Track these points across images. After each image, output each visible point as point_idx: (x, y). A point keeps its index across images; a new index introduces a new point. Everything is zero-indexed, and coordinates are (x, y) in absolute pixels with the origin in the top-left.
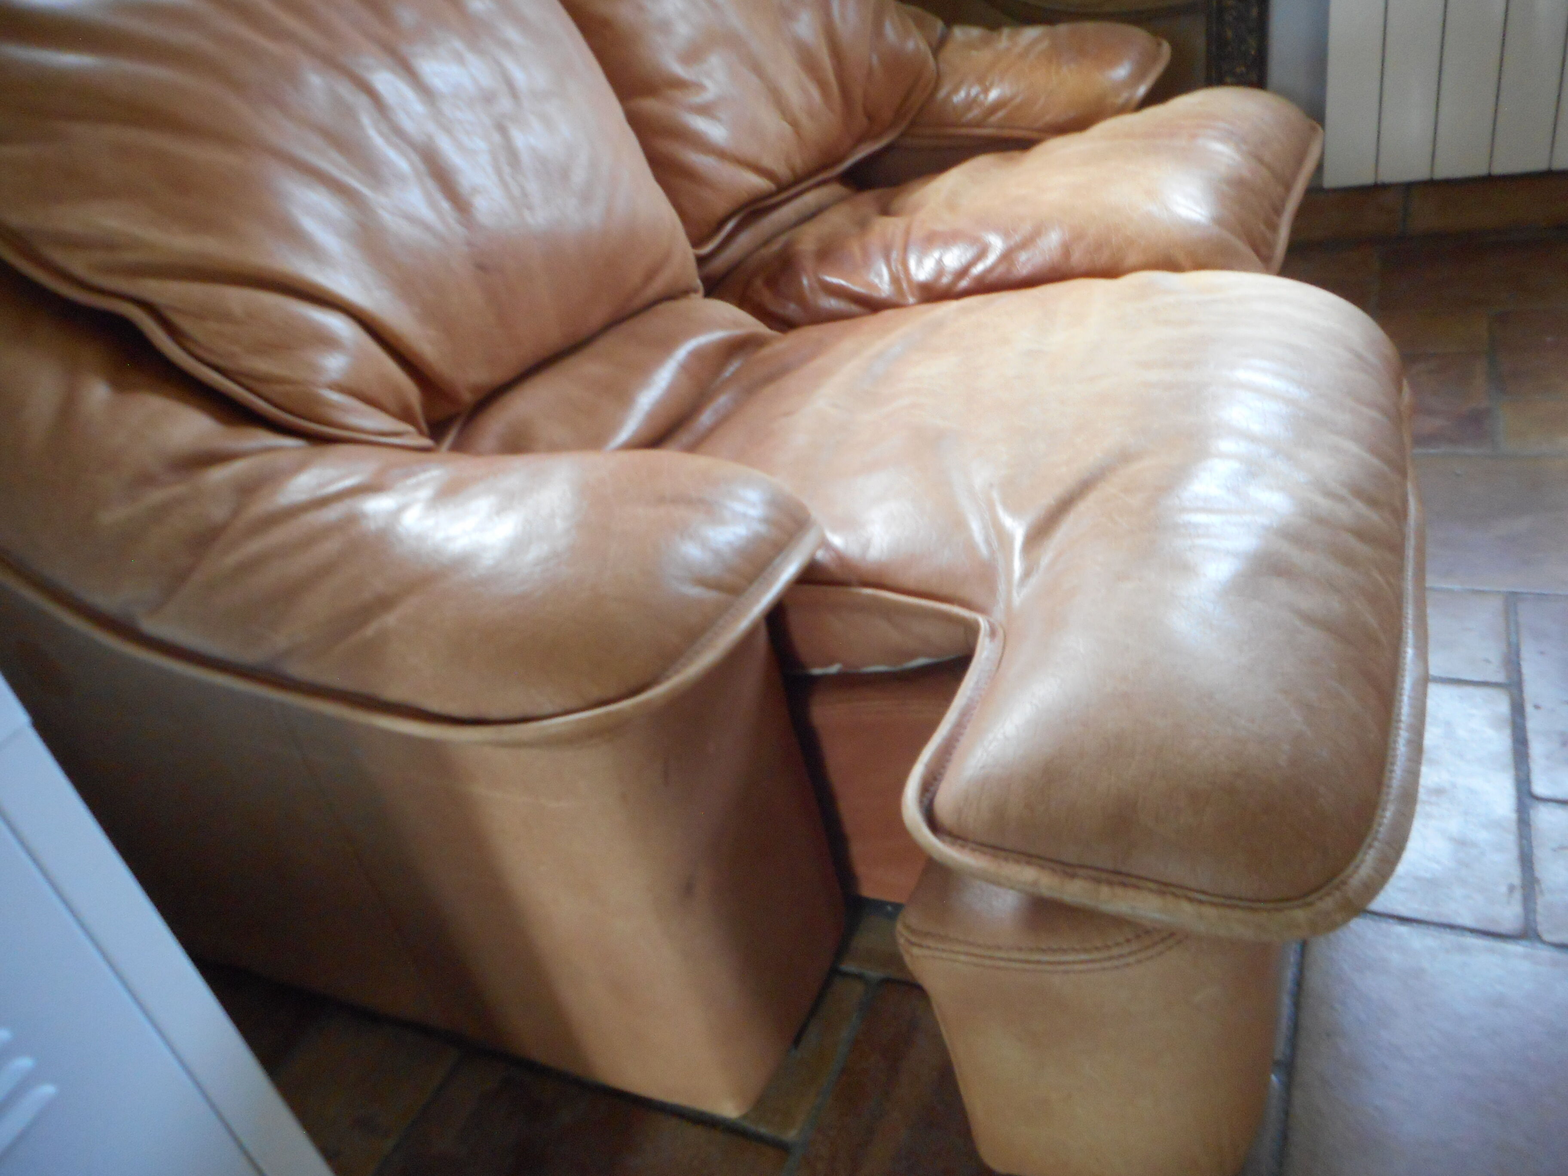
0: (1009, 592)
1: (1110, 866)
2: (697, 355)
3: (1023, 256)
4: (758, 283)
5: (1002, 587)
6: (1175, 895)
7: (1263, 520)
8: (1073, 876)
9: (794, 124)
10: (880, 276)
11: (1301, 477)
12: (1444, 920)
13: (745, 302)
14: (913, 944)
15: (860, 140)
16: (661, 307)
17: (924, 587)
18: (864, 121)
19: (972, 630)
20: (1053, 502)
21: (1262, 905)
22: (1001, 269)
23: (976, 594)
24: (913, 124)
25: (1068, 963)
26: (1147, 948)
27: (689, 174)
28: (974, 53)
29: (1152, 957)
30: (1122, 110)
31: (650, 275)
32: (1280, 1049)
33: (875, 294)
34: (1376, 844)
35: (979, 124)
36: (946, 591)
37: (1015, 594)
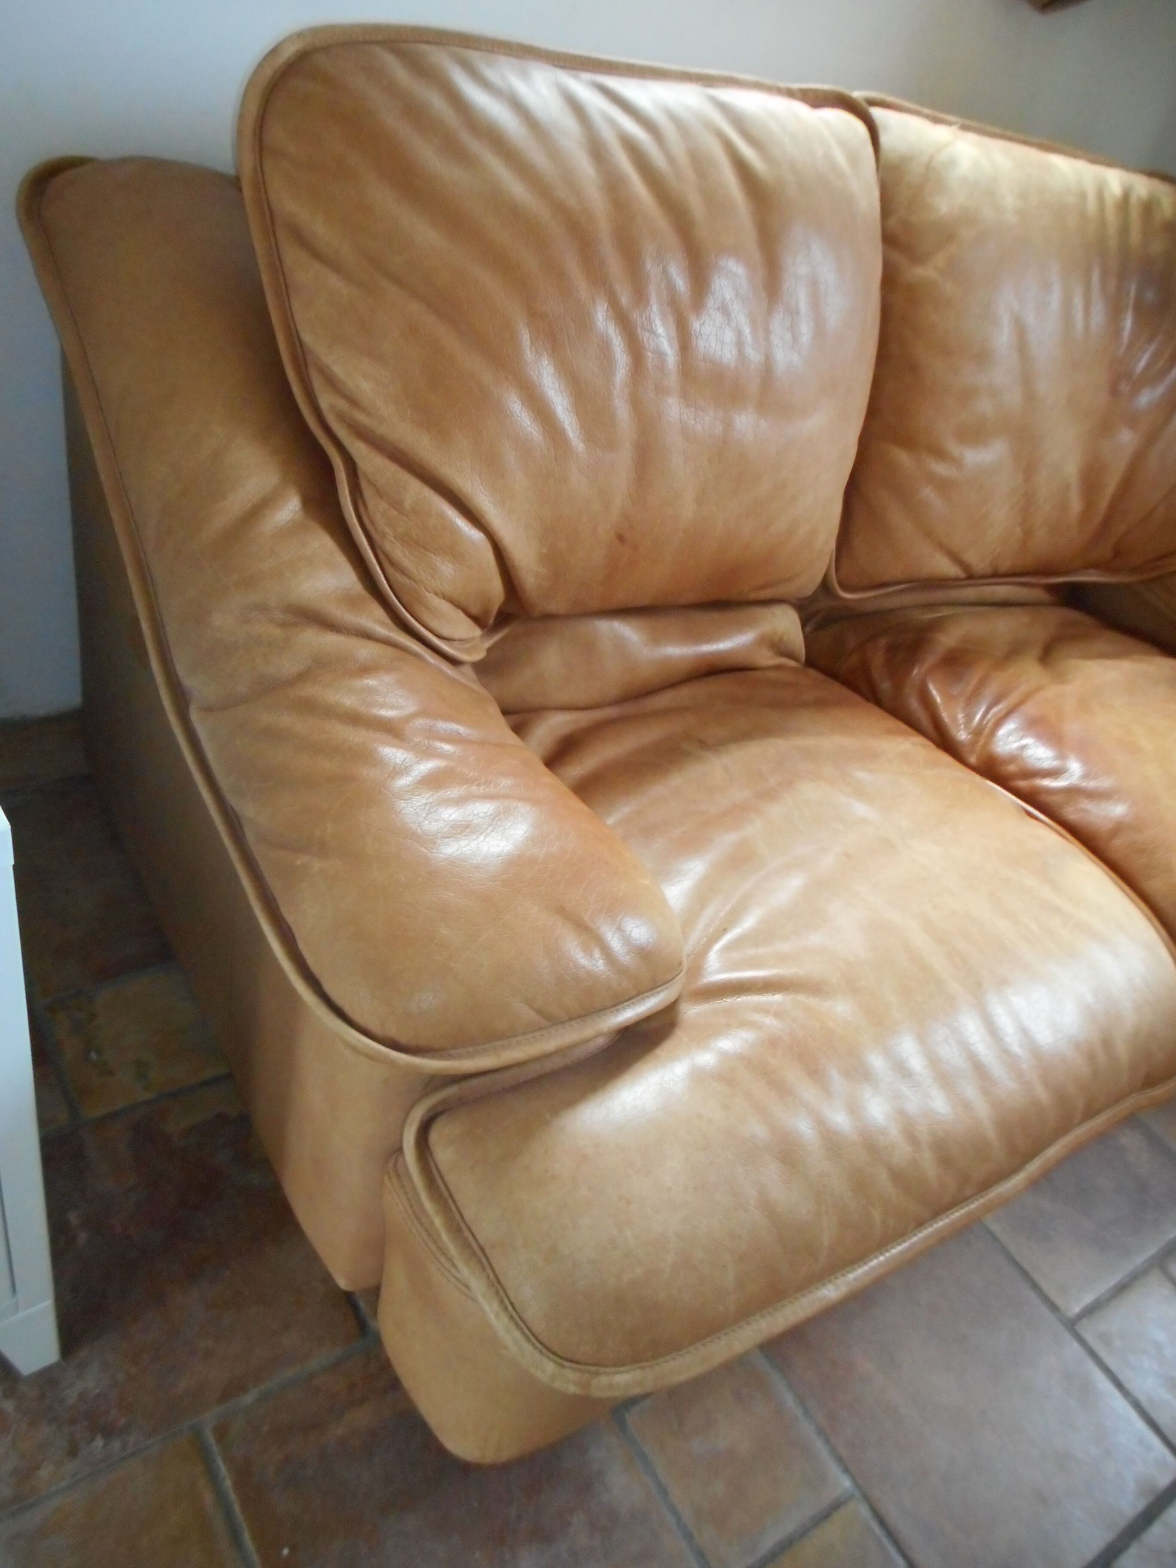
6: (497, 1293)
15: (1094, 566)
18: (1109, 555)
22: (1054, 798)
24: (1157, 579)
33: (953, 732)
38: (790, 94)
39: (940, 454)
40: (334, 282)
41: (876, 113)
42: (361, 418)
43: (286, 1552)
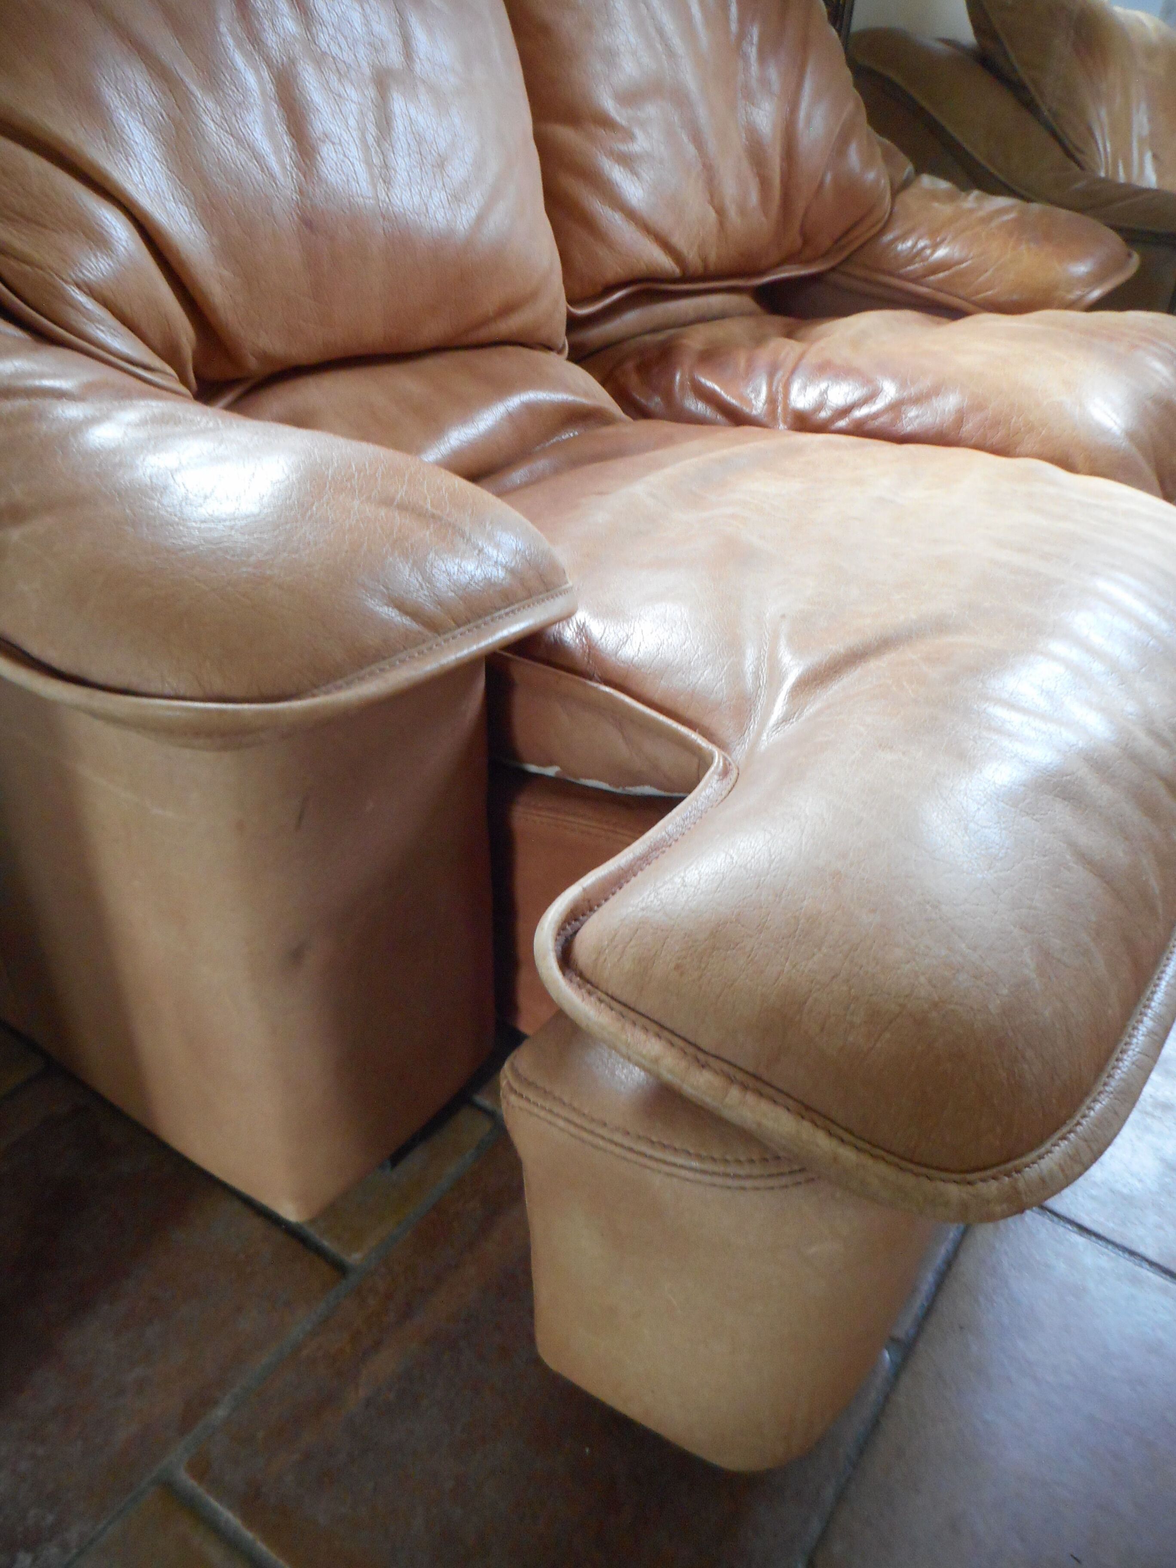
0: (759, 734)
1: (751, 1069)
2: (531, 409)
3: (912, 412)
4: (630, 365)
5: (753, 727)
7: (1069, 736)
8: (704, 1066)
9: (721, 212)
10: (758, 393)
11: (1131, 707)
12: (1127, 1244)
13: (608, 380)
14: (515, 1092)
15: (789, 259)
16: (510, 349)
17: (668, 704)
18: (799, 242)
19: (703, 763)
20: (842, 650)
21: (911, 1166)
22: (885, 419)
23: (725, 727)
24: (847, 260)
25: (674, 1165)
26: (771, 1176)
27: (588, 223)
28: (936, 205)
29: (772, 1188)
30: (1070, 306)
31: (507, 309)
32: (904, 1328)
33: (746, 410)
34: (1072, 1136)
35: (915, 280)
36: (690, 714)
37: (764, 737)
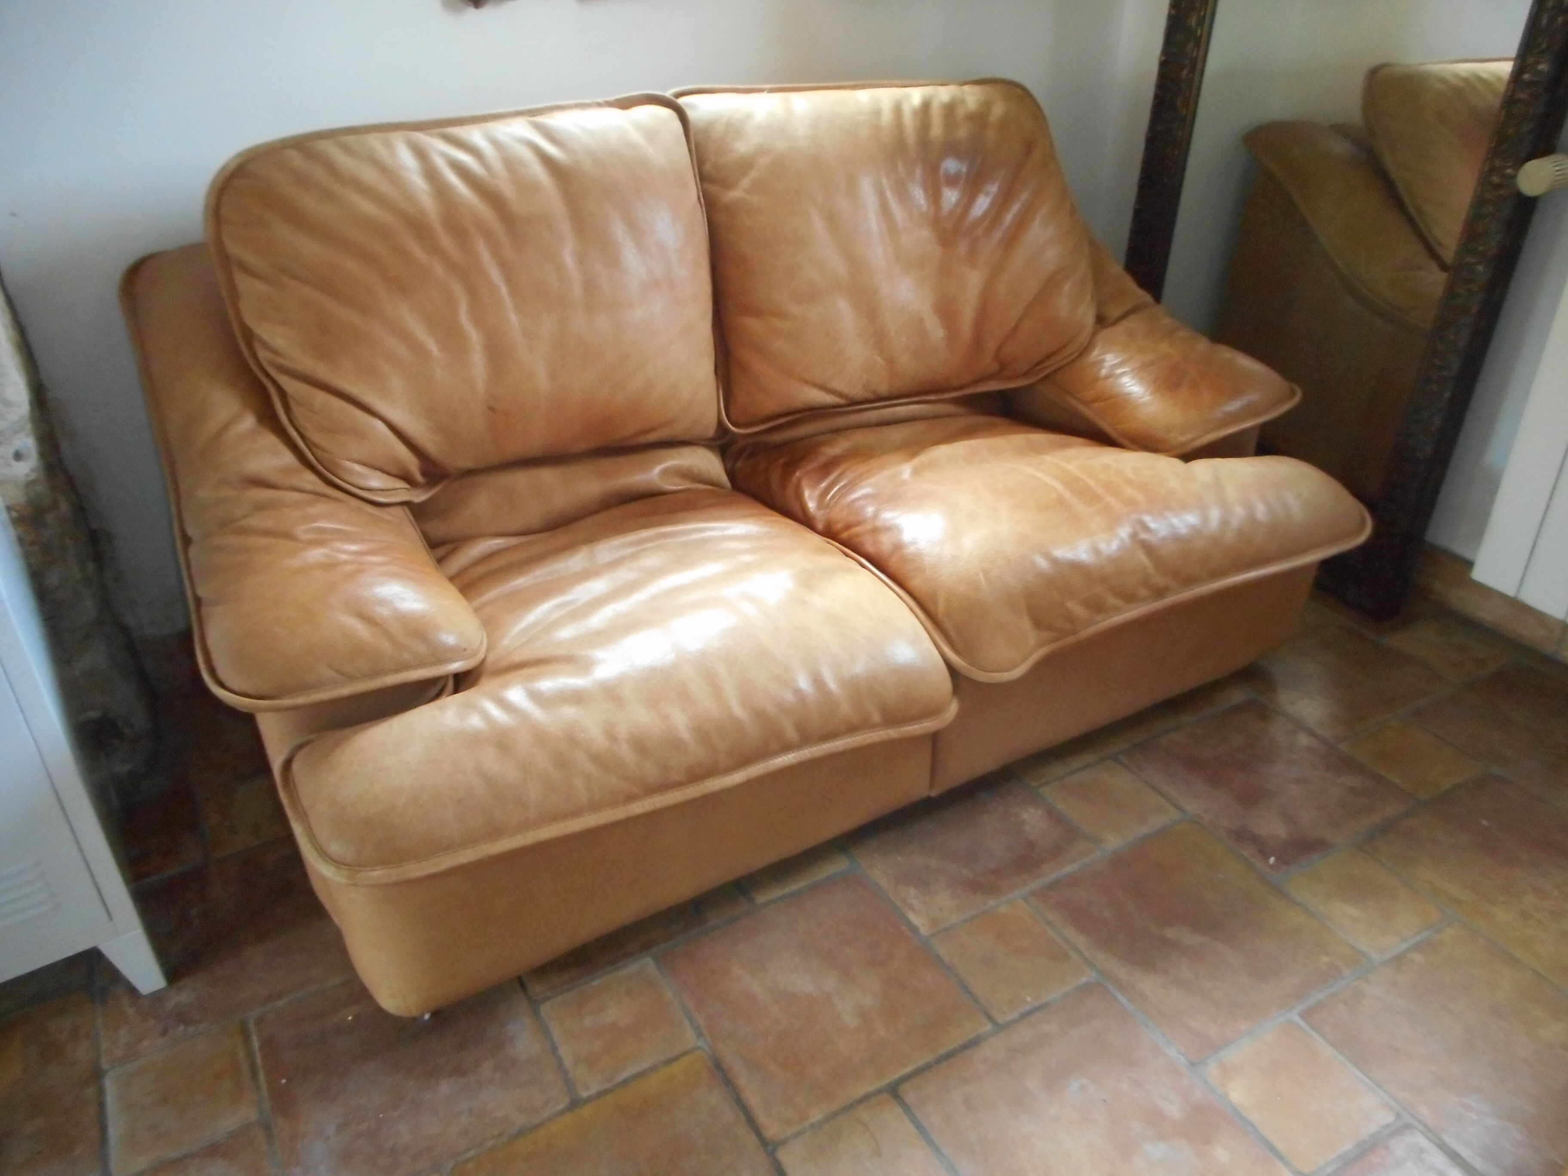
15: (988, 378)
18: (995, 367)
24: (1046, 378)
38: (609, 104)
39: (782, 315)
40: (260, 287)
41: (682, 101)
42: (281, 361)
43: (284, 1081)
